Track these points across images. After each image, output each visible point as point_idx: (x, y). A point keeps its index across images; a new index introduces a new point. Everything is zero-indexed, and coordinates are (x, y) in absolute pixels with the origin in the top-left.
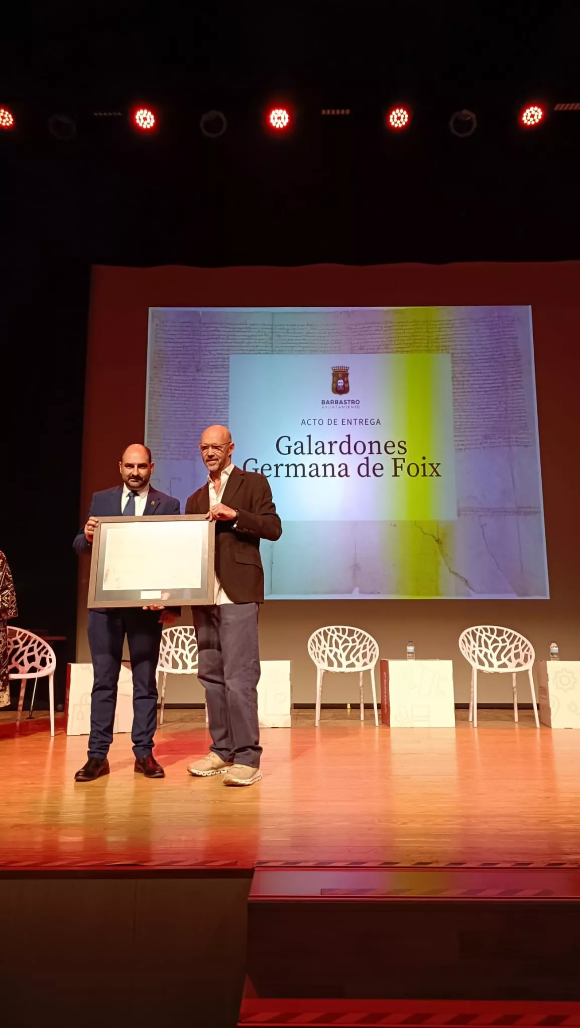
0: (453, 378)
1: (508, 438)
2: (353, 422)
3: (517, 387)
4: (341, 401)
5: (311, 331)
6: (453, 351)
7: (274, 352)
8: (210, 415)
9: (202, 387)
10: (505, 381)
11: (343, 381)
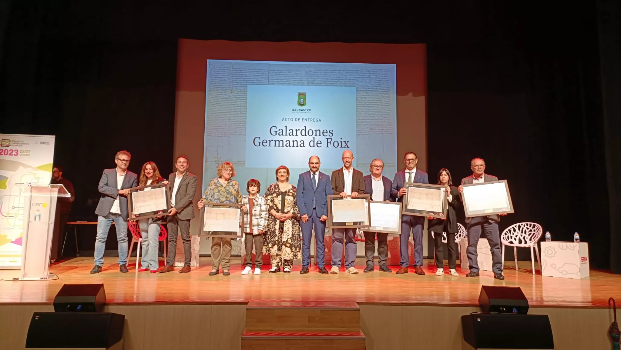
0: (357, 99)
1: (382, 130)
2: (308, 120)
4: (302, 109)
5: (288, 74)
6: (357, 86)
7: (270, 84)
8: (237, 115)
9: (234, 101)
10: (381, 101)
11: (303, 99)
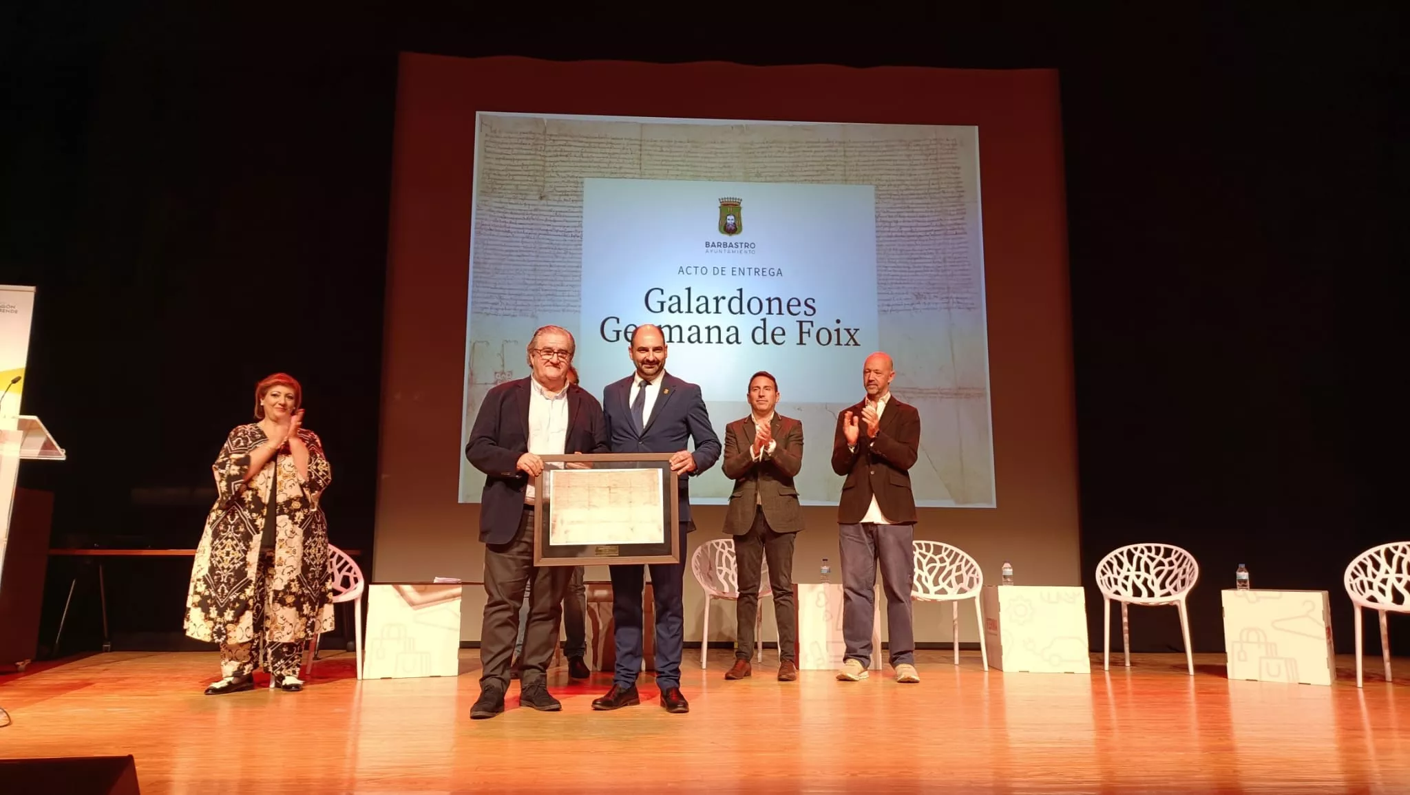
0: (877, 217)
1: (947, 298)
2: (747, 271)
3: (958, 231)
4: (731, 243)
5: (694, 150)
6: (877, 183)
7: (643, 177)
8: (557, 257)
9: (546, 220)
10: (943, 223)
11: (733, 217)
